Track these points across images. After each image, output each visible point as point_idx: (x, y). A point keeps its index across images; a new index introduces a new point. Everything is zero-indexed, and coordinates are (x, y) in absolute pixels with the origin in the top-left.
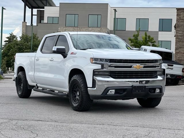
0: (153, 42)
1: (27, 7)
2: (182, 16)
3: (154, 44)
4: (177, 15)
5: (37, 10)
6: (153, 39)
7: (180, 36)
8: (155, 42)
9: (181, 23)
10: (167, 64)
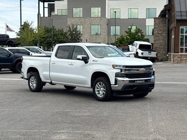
0: (141, 33)
1: (40, 2)
2: (157, 22)
3: (142, 34)
4: (154, 21)
5: (48, 4)
6: (141, 30)
7: (156, 34)
8: (142, 32)
9: (157, 26)
10: (148, 52)
